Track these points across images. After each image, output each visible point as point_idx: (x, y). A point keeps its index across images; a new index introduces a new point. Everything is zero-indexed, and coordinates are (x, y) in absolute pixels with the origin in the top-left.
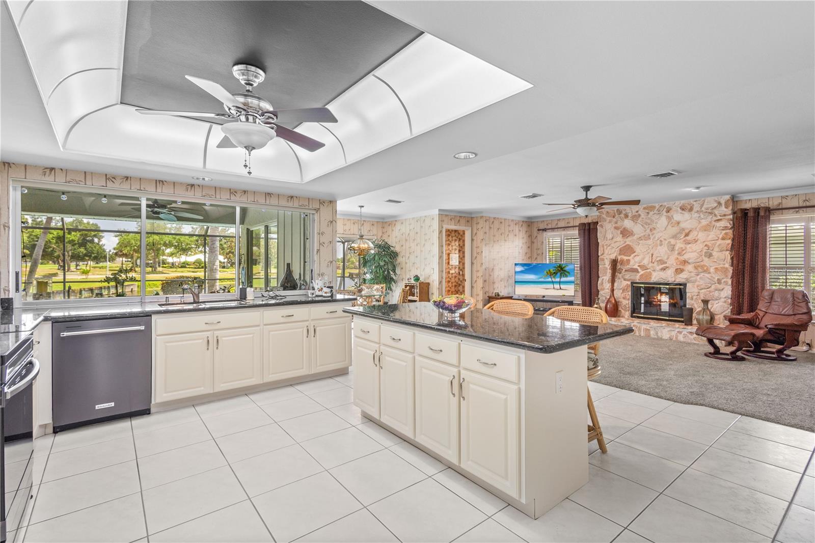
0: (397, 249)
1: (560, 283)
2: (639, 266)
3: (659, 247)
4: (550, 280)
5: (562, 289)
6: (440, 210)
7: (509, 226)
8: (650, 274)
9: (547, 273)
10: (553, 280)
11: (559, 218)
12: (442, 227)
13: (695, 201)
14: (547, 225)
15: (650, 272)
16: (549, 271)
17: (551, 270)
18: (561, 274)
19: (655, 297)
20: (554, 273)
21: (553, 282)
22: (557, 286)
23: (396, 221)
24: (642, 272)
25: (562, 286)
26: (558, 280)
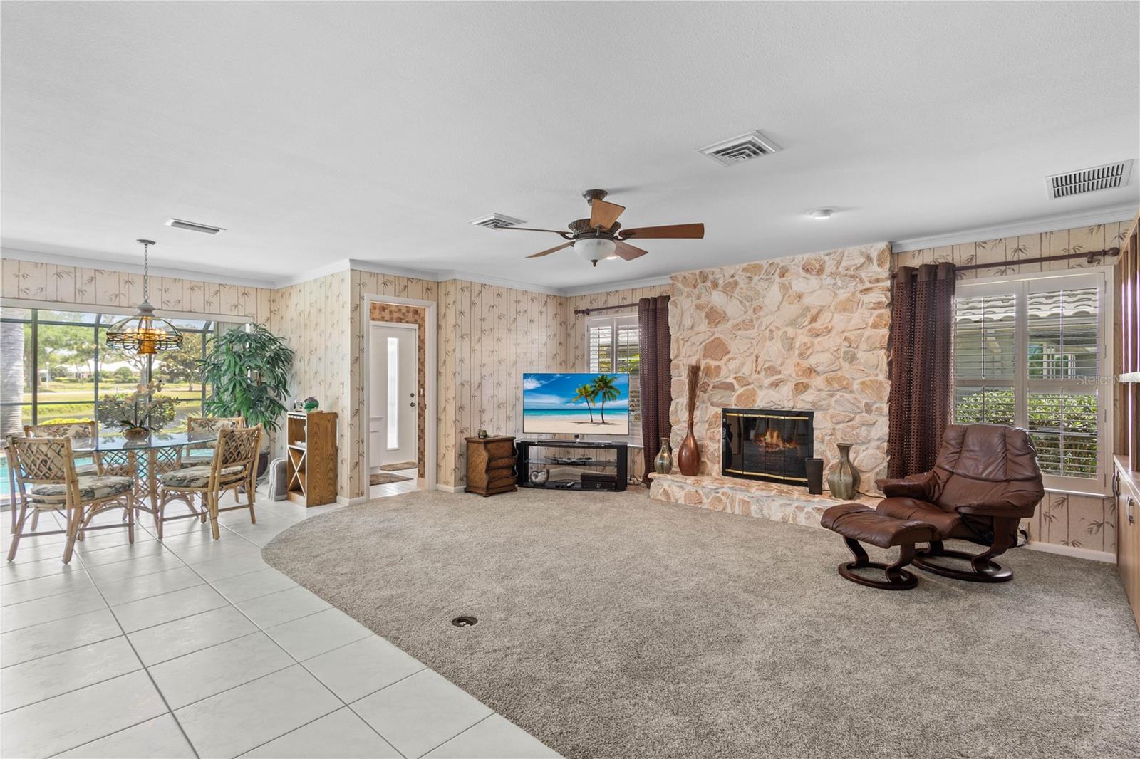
0: (293, 344)
1: (602, 411)
2: (735, 378)
3: (768, 343)
4: (585, 405)
5: (607, 424)
6: (352, 261)
7: (518, 302)
8: (753, 394)
9: (580, 391)
10: (591, 405)
11: (609, 290)
12: (361, 298)
13: (828, 254)
14: (591, 303)
15: (753, 389)
16: (585, 388)
17: (588, 386)
18: (604, 394)
19: (762, 439)
20: (593, 392)
21: (590, 410)
22: (597, 417)
23: (291, 286)
24: (740, 391)
25: (607, 418)
26: (599, 405)
